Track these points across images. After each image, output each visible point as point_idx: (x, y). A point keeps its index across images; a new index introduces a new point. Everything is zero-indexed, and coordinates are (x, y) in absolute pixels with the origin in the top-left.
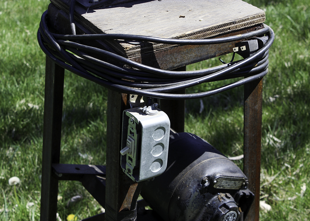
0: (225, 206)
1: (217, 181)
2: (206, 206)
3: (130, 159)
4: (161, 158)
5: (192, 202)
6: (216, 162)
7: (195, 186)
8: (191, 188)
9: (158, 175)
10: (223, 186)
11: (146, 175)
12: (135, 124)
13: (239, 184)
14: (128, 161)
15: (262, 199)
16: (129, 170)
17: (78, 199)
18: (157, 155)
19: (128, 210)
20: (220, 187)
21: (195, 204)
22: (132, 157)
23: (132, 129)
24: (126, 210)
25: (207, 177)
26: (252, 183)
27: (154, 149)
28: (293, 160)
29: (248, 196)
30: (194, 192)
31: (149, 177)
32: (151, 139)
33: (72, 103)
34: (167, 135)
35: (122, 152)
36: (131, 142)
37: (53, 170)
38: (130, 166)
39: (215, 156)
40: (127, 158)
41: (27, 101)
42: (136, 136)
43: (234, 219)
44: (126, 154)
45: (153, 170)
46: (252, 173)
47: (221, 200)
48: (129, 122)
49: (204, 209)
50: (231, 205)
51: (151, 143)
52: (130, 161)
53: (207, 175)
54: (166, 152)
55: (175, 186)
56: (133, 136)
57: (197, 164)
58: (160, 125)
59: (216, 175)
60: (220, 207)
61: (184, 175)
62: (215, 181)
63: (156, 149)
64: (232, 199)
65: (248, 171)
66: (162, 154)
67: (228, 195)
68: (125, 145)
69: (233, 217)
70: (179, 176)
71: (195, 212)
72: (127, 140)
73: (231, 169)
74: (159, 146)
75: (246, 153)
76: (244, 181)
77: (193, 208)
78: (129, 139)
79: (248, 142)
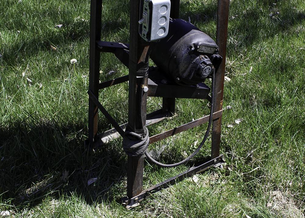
0: (204, 63)
1: (199, 47)
2: (192, 63)
3: (145, 27)
4: (164, 26)
5: (184, 60)
6: (199, 35)
7: (186, 49)
8: (183, 51)
9: (162, 38)
10: (203, 50)
11: (155, 37)
12: (148, 2)
13: (213, 50)
14: (143, 28)
15: (226, 75)
16: (144, 35)
17: (113, 72)
18: (162, 25)
19: (143, 63)
20: (201, 51)
21: (185, 61)
22: (146, 26)
23: (146, 6)
24: (142, 63)
25: (193, 44)
26: (221, 52)
27: (160, 20)
28: (245, 52)
29: (218, 58)
30: (185, 54)
31: (157, 39)
32: (158, 13)
33: (108, 18)
34: (169, 11)
35: (140, 22)
36: (146, 15)
37: (97, 45)
38: (145, 32)
39: (199, 32)
40: (143, 27)
41: (81, 18)
42: (148, 10)
43: (209, 71)
44: (142, 24)
45: (160, 34)
46: (221, 45)
47: (202, 59)
48: (144, 2)
49: (191, 64)
50: (208, 62)
51: (158, 16)
52: (145, 29)
53: (193, 43)
54: (168, 23)
55: (173, 50)
56: (147, 11)
57: (187, 37)
58: (164, 3)
59: (199, 43)
60: (201, 64)
61: (179, 43)
62: (198, 47)
63: (161, 20)
64: (209, 59)
65: (219, 43)
66: (165, 24)
67: (206, 56)
68: (141, 18)
69: (209, 70)
70: (175, 44)
71: (185, 67)
72: (143, 14)
73: (209, 40)
74: (163, 18)
75: (218, 31)
76: (216, 48)
77: (184, 64)
78: (144, 14)
79: (220, 23)
